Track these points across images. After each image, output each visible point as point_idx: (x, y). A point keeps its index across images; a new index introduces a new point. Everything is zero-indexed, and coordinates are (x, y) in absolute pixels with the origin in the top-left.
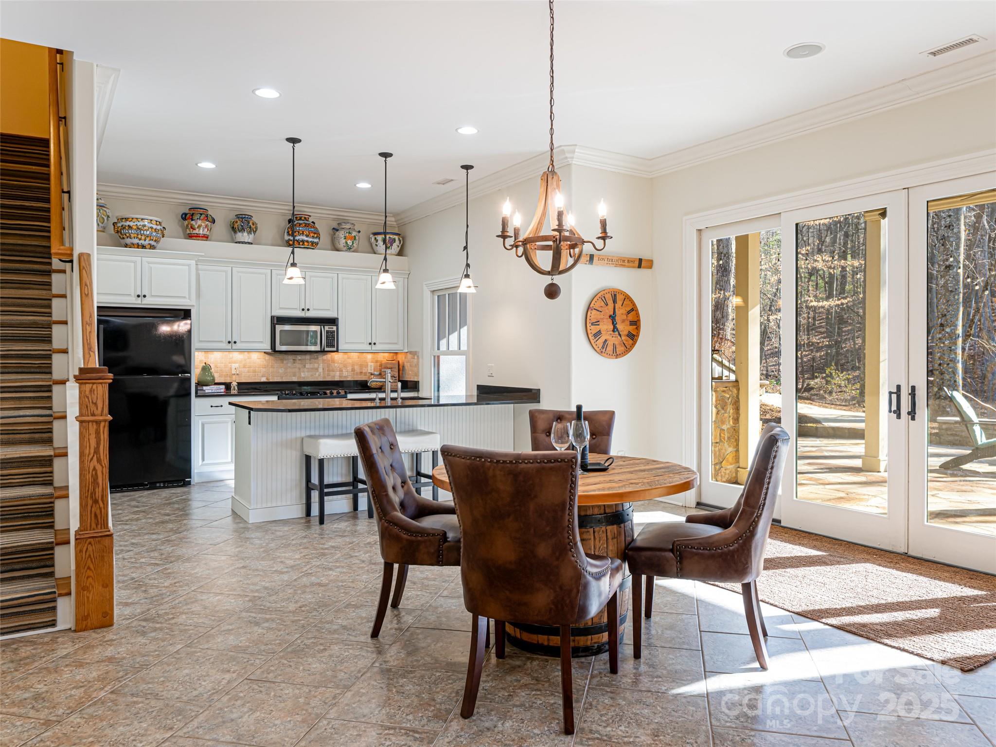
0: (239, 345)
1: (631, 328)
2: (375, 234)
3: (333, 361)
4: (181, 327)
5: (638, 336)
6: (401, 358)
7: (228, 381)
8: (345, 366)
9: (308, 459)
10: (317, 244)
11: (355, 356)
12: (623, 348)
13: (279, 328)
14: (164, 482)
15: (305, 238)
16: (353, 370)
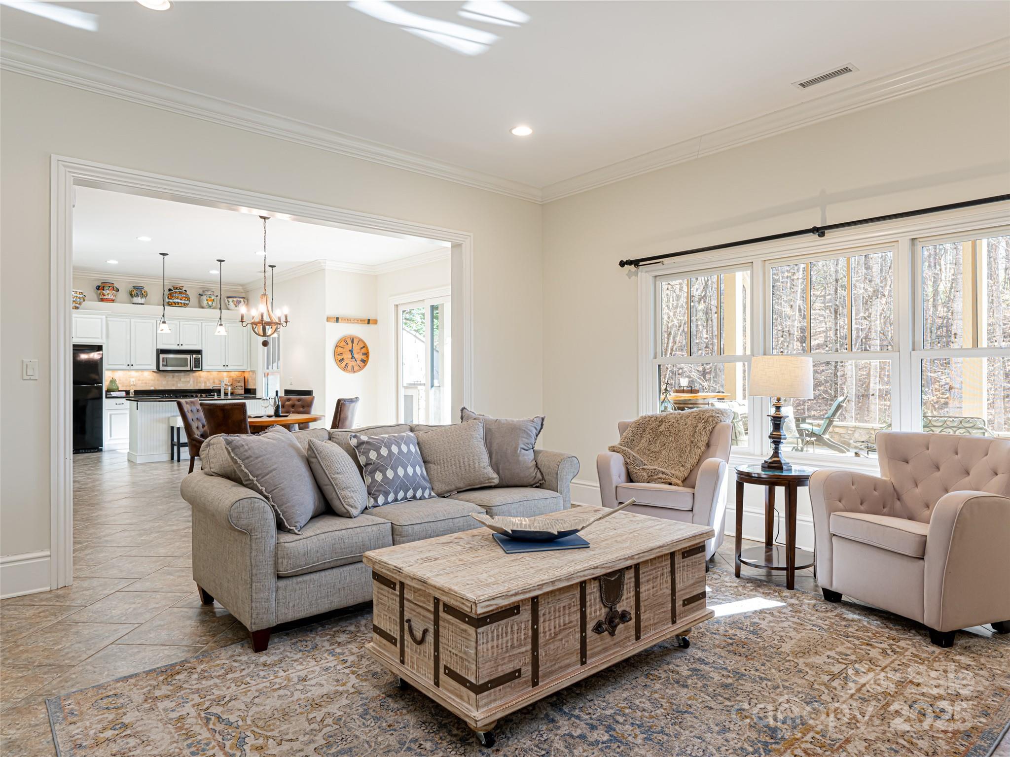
0: (135, 367)
1: (364, 357)
2: (228, 297)
3: (200, 377)
4: (95, 356)
5: (368, 361)
6: (246, 375)
7: (128, 389)
8: (209, 380)
9: (172, 428)
10: (188, 304)
11: (215, 373)
12: (358, 368)
13: (162, 356)
14: (85, 449)
15: (179, 301)
16: (214, 382)
